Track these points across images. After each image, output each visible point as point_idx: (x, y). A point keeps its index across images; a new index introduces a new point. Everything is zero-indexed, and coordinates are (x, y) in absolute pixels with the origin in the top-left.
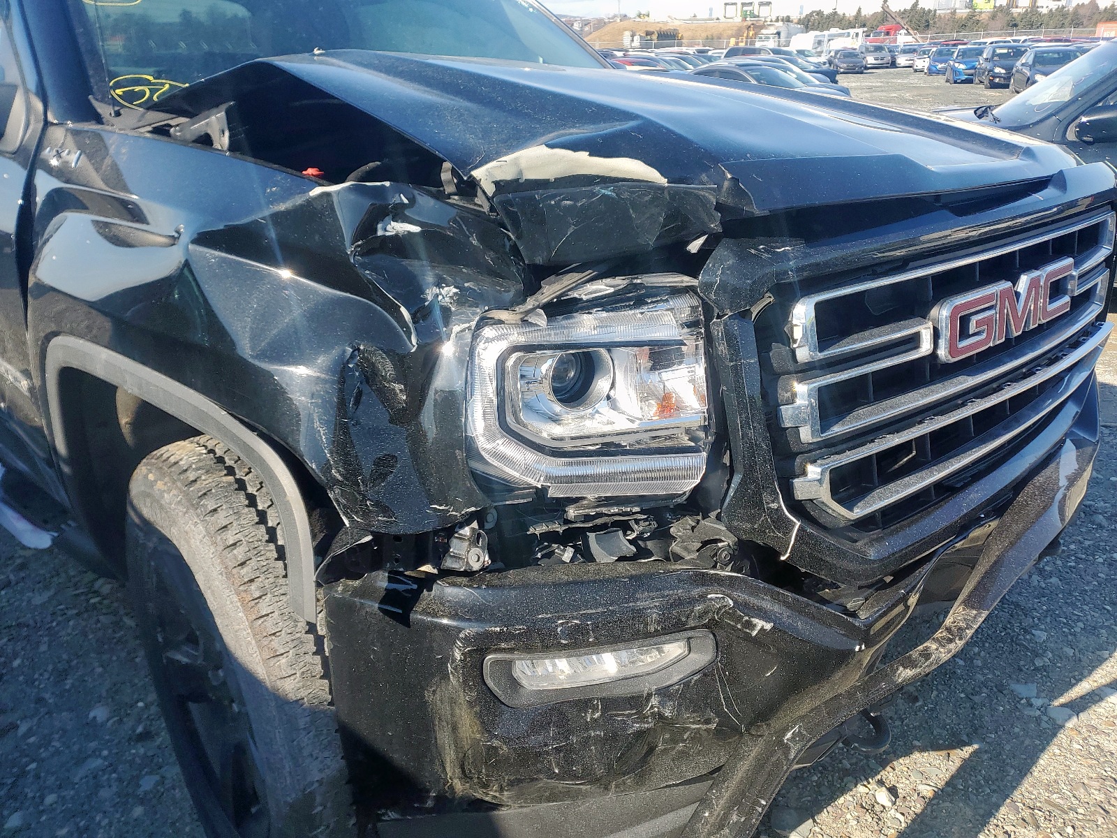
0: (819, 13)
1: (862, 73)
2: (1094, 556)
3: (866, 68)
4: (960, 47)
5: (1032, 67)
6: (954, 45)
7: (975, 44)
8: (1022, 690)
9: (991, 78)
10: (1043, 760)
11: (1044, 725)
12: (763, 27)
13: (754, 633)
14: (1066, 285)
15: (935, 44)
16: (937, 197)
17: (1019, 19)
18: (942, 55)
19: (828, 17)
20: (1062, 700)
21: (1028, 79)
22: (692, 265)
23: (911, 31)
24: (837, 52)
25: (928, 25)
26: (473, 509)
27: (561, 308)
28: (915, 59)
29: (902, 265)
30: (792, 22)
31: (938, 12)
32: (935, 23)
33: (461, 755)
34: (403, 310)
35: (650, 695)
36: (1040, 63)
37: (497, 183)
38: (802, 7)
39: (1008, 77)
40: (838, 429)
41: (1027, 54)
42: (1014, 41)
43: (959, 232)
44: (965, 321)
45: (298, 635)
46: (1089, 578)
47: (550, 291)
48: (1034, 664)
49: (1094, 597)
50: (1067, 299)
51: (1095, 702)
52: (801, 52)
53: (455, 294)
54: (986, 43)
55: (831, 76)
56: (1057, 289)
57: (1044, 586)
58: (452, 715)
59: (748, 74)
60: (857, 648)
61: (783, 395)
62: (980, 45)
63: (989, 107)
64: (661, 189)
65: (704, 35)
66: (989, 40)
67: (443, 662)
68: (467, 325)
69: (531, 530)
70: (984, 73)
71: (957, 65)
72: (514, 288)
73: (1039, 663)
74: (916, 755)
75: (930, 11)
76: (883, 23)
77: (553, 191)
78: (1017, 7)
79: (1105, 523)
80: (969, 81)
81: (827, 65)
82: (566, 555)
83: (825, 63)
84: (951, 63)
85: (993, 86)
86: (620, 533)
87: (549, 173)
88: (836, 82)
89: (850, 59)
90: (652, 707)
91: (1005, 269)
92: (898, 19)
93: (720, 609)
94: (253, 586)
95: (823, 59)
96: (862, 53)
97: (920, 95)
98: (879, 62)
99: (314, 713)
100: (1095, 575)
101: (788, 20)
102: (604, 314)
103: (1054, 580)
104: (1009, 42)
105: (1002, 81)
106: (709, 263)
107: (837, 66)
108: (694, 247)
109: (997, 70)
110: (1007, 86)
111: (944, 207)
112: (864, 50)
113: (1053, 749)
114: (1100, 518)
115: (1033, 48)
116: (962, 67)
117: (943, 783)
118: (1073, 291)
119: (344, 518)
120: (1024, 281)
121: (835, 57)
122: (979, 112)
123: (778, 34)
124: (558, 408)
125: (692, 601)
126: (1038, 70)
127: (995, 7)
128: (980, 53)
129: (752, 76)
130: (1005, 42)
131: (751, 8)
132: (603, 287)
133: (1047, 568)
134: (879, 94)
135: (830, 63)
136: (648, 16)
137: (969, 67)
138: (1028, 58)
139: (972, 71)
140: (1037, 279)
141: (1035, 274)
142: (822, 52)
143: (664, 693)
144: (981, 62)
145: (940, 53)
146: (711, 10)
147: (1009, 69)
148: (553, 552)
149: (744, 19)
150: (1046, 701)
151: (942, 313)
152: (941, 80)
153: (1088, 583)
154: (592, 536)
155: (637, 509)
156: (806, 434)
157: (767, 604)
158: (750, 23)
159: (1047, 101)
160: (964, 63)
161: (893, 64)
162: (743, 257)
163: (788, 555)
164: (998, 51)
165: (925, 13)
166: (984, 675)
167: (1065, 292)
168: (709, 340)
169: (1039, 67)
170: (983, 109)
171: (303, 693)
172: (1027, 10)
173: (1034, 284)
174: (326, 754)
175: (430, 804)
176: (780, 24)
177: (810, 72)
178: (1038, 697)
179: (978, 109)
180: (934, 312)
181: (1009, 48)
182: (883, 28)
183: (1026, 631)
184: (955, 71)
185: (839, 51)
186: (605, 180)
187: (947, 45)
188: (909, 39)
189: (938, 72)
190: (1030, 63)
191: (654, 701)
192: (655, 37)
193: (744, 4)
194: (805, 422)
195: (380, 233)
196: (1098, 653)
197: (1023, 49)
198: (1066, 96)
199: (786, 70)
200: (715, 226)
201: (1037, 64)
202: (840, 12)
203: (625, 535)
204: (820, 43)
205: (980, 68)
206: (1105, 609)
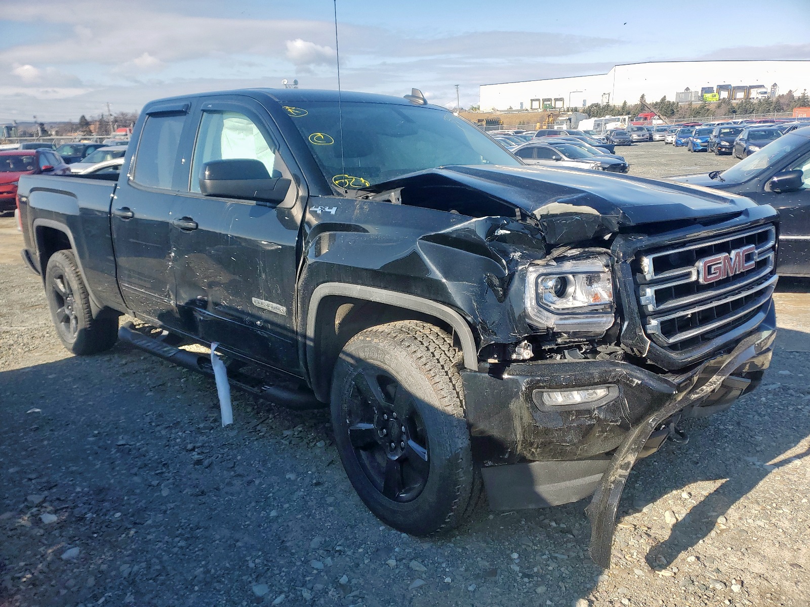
0: (597, 105)
1: (630, 145)
2: (787, 407)
3: (633, 142)
4: (697, 128)
5: (747, 141)
6: (692, 126)
7: (707, 125)
8: (751, 459)
9: (719, 148)
10: (761, 483)
11: (761, 471)
12: (558, 116)
13: (634, 385)
14: (753, 256)
15: (678, 125)
16: (695, 219)
17: (736, 108)
18: (685, 133)
19: (604, 108)
20: (770, 463)
21: (745, 149)
22: (607, 244)
23: (661, 117)
24: (612, 131)
25: (673, 113)
26: (527, 335)
27: (560, 259)
28: (666, 135)
29: (683, 244)
30: (579, 111)
31: (679, 104)
32: (678, 111)
33: (524, 430)
34: (503, 260)
35: (594, 409)
36: (753, 138)
37: (541, 215)
38: (585, 101)
39: (731, 147)
40: (662, 307)
41: (743, 133)
42: (734, 123)
43: (703, 233)
44: (709, 267)
45: (451, 390)
46: (785, 417)
47: (556, 253)
48: (756, 450)
49: (787, 424)
50: (753, 262)
51: (787, 463)
52: (587, 132)
53: (520, 255)
54: (715, 124)
55: (611, 149)
56: (748, 258)
57: (761, 420)
58: (521, 413)
59: (557, 149)
60: (674, 393)
61: (641, 293)
62: (710, 126)
63: (718, 172)
64: (598, 216)
65: (518, 121)
66: (717, 123)
67: (517, 392)
68: (524, 266)
69: (543, 348)
70: (714, 145)
71: (695, 140)
72: (542, 253)
73: (758, 449)
74: (699, 482)
75: (674, 103)
76: (641, 111)
77: (559, 218)
78: (735, 99)
79: (794, 393)
80: (704, 150)
81: (606, 140)
82: (558, 357)
83: (604, 139)
84: (691, 138)
85: (721, 154)
86: (578, 350)
87: (558, 212)
88: (614, 153)
89: (621, 136)
90: (595, 414)
91: (724, 248)
92: (652, 109)
93: (621, 375)
94: (431, 372)
95: (602, 136)
96: (629, 132)
97: (671, 160)
98: (641, 138)
99: (459, 420)
100: (788, 415)
101: (575, 110)
102: (575, 262)
103: (766, 417)
104: (731, 123)
105: (727, 151)
106: (614, 243)
107: (613, 141)
108: (607, 237)
109: (723, 143)
110: (731, 154)
111: (699, 223)
112: (630, 130)
113: (766, 479)
114: (791, 391)
115: (748, 128)
116: (699, 141)
117: (713, 491)
118: (756, 259)
119: (482, 336)
120: (733, 253)
121: (610, 135)
122: (712, 175)
123: (570, 119)
124: (556, 298)
125: (610, 371)
126: (751, 143)
127: (719, 100)
128: (711, 132)
129: (559, 150)
130: (728, 124)
131: (549, 103)
132: (575, 252)
133: (762, 413)
134: (643, 159)
135: (607, 139)
136: (479, 109)
137: (703, 141)
138: (743, 135)
139: (706, 144)
140: (739, 253)
141: (738, 250)
142: (601, 131)
143: (599, 408)
144: (712, 138)
145: (683, 132)
146: (522, 104)
147: (731, 142)
148: (552, 356)
149: (545, 110)
150: (762, 463)
151: (700, 264)
152: (685, 149)
153: (784, 419)
154: (566, 352)
155: (585, 340)
156: (651, 308)
157: (639, 374)
158: (549, 113)
159: (753, 168)
160: (700, 139)
161: (651, 139)
162: (626, 240)
163: (646, 354)
164: (723, 131)
165: (670, 105)
166: (731, 454)
167: (753, 260)
168: (613, 272)
169: (752, 141)
170: (714, 173)
171: (455, 412)
172: (742, 101)
173: (737, 255)
174: (464, 437)
175: (507, 456)
176: (570, 113)
177: (595, 146)
178: (758, 461)
179: (711, 173)
180: (697, 264)
181: (730, 128)
182: (641, 115)
183: (751, 437)
184: (694, 144)
185: (613, 131)
186: (576, 214)
187: (688, 126)
188: (660, 122)
189: (683, 145)
190: (746, 138)
191: (596, 412)
192: (484, 123)
193: (544, 100)
194: (650, 303)
195: (496, 234)
196: (788, 445)
197: (740, 129)
198: (764, 165)
199: (581, 146)
200: (616, 229)
201: (750, 139)
202: (611, 104)
203: (580, 351)
204: (599, 125)
205: (711, 142)
206: (793, 428)
